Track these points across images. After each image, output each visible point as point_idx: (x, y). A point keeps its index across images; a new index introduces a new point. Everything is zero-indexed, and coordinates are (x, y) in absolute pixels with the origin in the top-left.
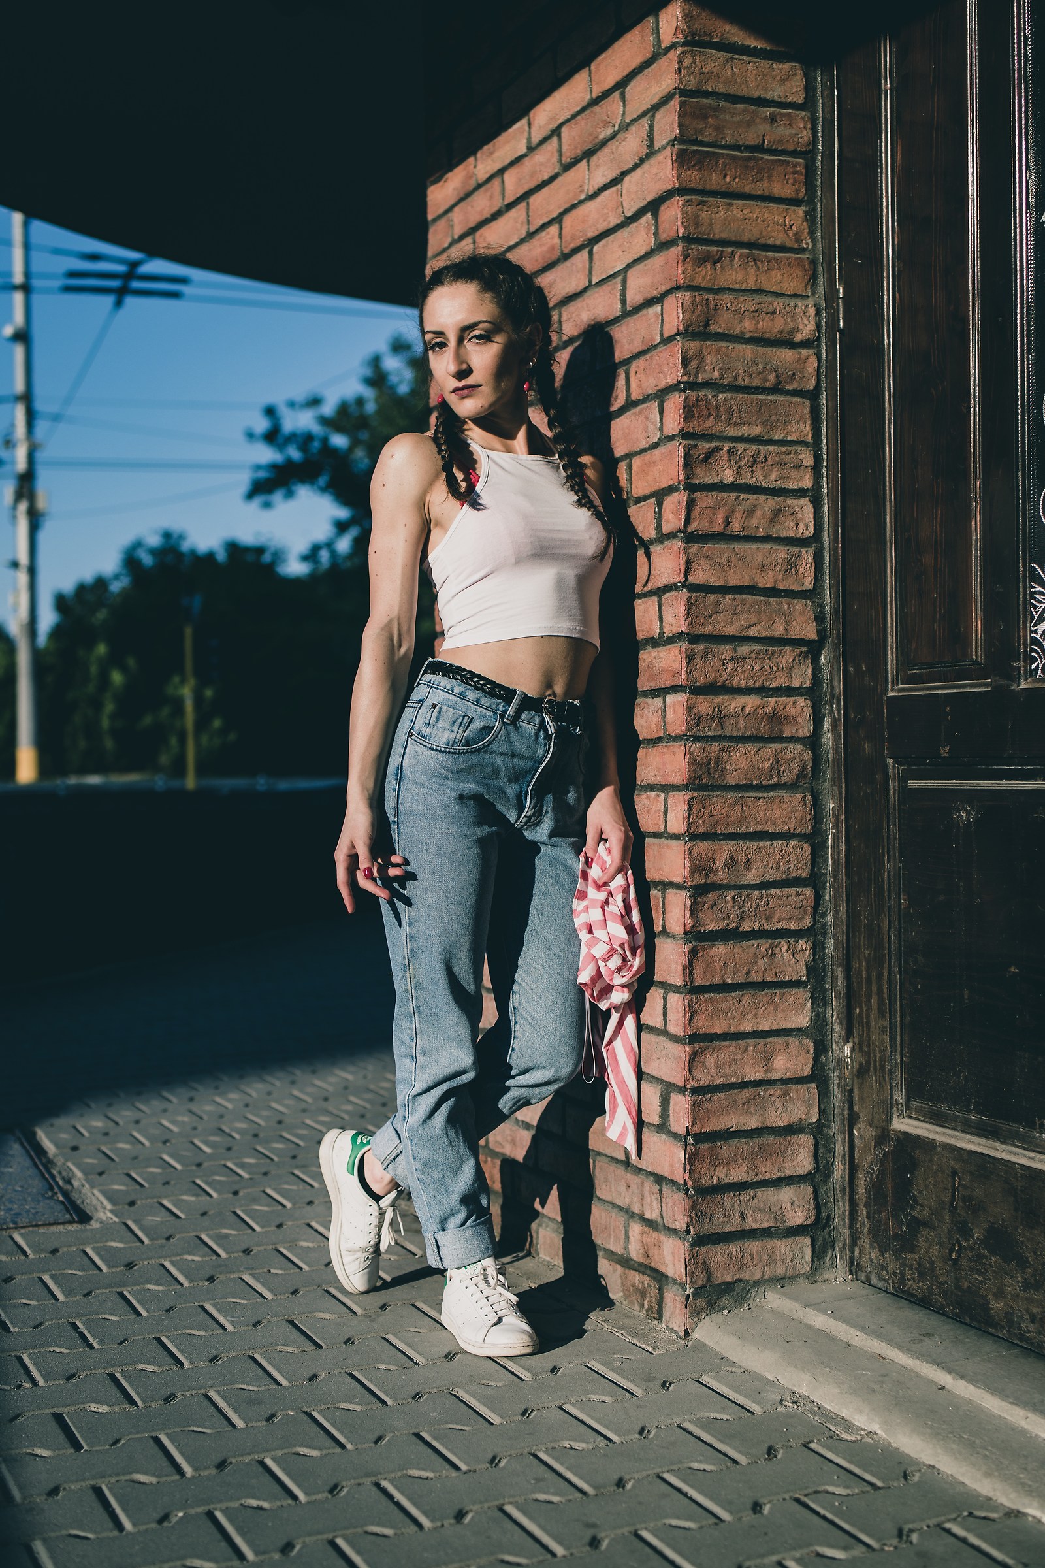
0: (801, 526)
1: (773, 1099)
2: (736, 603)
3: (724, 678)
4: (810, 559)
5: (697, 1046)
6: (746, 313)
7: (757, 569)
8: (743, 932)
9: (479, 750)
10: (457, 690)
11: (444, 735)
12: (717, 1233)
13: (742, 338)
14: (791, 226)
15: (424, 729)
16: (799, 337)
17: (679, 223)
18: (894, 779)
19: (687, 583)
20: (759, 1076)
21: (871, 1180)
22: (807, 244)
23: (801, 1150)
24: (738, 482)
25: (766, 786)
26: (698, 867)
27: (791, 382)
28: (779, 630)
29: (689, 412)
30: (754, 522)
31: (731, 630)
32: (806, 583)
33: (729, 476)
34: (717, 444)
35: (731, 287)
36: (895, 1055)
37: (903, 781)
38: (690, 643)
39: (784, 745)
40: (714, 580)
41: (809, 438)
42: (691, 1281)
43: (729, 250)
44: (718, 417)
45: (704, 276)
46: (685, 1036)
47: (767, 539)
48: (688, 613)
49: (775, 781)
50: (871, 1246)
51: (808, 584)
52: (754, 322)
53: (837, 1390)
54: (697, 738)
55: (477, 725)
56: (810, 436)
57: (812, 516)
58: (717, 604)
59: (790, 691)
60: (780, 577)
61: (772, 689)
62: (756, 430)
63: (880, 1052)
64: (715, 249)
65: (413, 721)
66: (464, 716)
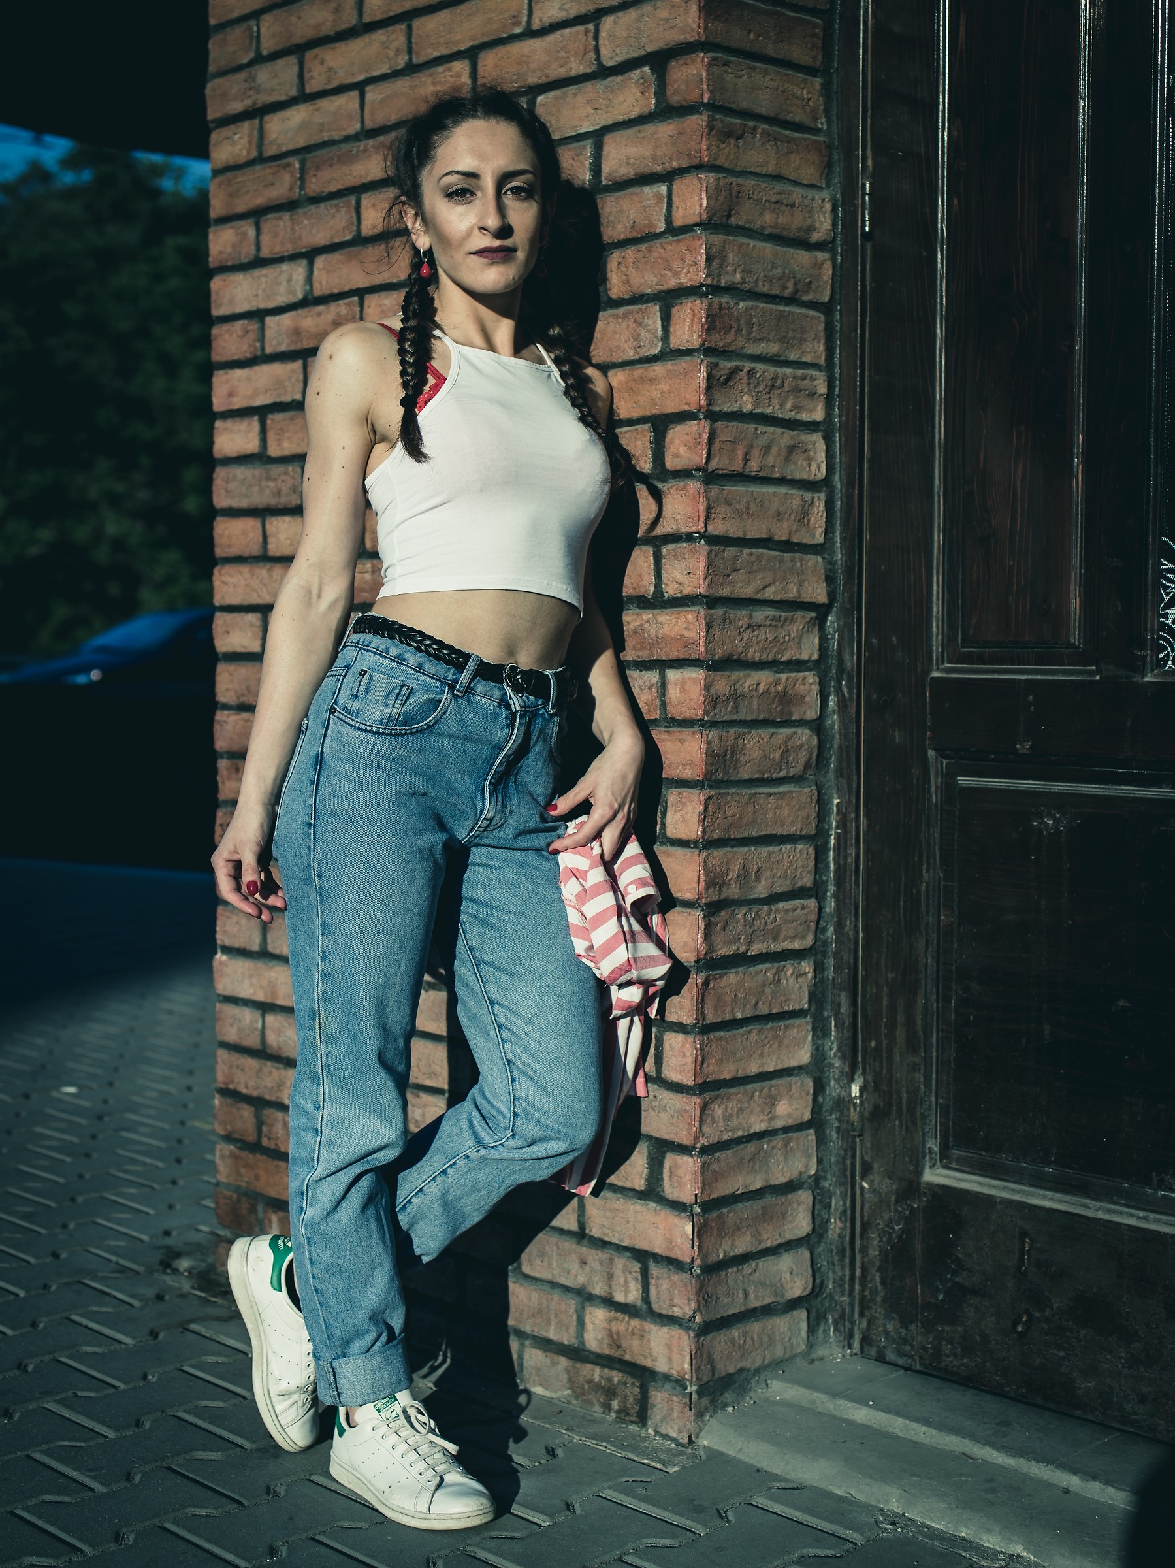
0: (814, 467)
1: (775, 1151)
2: (753, 558)
3: (740, 650)
4: (822, 505)
5: (707, 1096)
6: (767, 204)
7: (773, 518)
8: (751, 956)
9: (422, 731)
10: (394, 652)
11: (376, 712)
12: (722, 1317)
13: (762, 234)
14: (809, 100)
15: (351, 702)
16: (815, 237)
17: (705, 86)
18: (936, 774)
19: (707, 534)
20: (763, 1126)
21: (889, 1240)
22: (822, 124)
23: (801, 1209)
24: (757, 411)
25: (776, 779)
26: (714, 881)
27: (807, 292)
28: (792, 593)
29: (713, 323)
30: (771, 460)
31: (747, 592)
32: (817, 536)
33: (747, 404)
34: (738, 363)
35: (752, 170)
36: (929, 1096)
37: (950, 776)
38: (709, 608)
39: (794, 730)
40: (734, 531)
41: (822, 361)
42: (697, 1378)
43: (751, 124)
44: (739, 330)
45: (727, 154)
46: (695, 1085)
47: (782, 481)
48: (708, 570)
49: (783, 774)
50: (887, 1317)
51: (819, 538)
52: (775, 216)
53: (943, 1505)
54: (714, 724)
55: (419, 698)
56: (823, 358)
57: (823, 455)
58: (736, 559)
59: (798, 665)
60: (794, 528)
61: (784, 662)
62: (773, 348)
63: (908, 1092)
64: (738, 121)
65: (336, 694)
66: (402, 686)
